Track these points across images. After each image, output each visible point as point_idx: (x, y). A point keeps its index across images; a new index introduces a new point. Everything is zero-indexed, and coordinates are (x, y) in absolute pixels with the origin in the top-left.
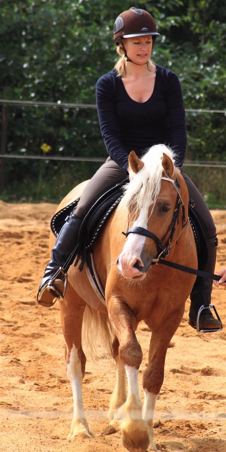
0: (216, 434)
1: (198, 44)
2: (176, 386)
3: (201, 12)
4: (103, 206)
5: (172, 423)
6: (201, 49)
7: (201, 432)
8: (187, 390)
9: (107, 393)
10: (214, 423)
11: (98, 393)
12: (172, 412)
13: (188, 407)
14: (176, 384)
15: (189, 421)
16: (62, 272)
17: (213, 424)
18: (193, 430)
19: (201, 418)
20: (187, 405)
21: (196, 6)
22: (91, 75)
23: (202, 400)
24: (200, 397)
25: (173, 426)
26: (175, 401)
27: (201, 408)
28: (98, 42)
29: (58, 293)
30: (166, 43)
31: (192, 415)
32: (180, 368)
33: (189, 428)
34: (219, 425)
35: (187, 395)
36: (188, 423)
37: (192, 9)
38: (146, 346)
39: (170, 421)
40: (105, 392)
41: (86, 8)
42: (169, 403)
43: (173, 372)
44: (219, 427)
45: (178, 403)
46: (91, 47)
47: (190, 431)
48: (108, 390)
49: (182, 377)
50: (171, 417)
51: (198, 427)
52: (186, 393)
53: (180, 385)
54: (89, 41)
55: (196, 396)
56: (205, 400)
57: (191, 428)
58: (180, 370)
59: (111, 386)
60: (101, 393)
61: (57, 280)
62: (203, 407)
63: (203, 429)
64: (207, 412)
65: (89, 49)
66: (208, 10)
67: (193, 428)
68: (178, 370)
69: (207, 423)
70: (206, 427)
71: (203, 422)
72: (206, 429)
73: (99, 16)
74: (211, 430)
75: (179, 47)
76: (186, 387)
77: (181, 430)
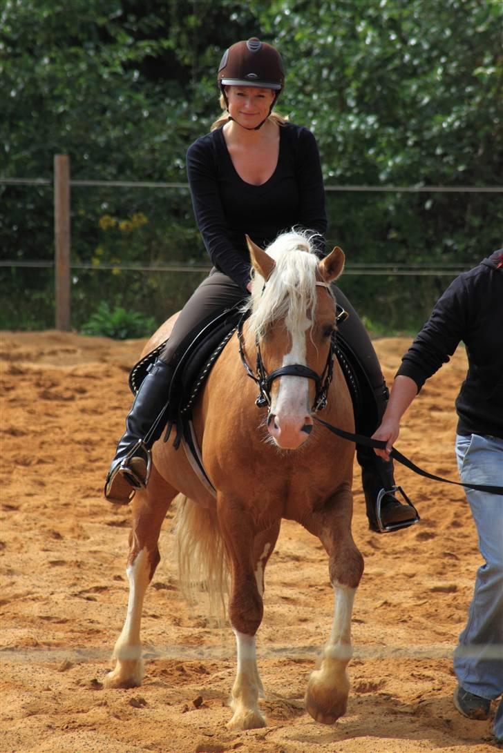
0: (224, 681)
1: (188, 82)
2: (162, 609)
3: (190, 33)
4: (204, 346)
5: (156, 665)
6: (192, 92)
7: (200, 679)
8: (177, 615)
9: (54, 623)
10: (220, 663)
11: (41, 623)
12: (155, 648)
13: (180, 641)
14: (161, 607)
15: (183, 662)
16: (143, 447)
17: (219, 666)
18: (187, 675)
19: (200, 656)
20: (178, 637)
21: (182, 25)
22: (24, 133)
23: (201, 629)
24: (198, 625)
25: (157, 671)
26: (160, 632)
27: (199, 640)
28: (33, 82)
29: (136, 478)
30: (139, 82)
31: (186, 653)
32: (167, 580)
33: (180, 673)
34: (227, 667)
35: (177, 622)
36: (180, 665)
37: (175, 30)
38: (114, 549)
39: (153, 662)
40: (52, 621)
41: (15, 30)
42: (152, 634)
43: (156, 587)
44: (228, 670)
45: (164, 635)
46: (23, 90)
47: (184, 677)
48: (56, 618)
49: (170, 594)
50: (155, 656)
51: (196, 671)
52: (177, 620)
53: (167, 607)
54: (19, 80)
55: (192, 623)
56: (206, 629)
57: (185, 671)
58: (168, 584)
59: (60, 611)
60: (46, 622)
61: (134, 458)
62: (203, 639)
63: (203, 673)
64: (209, 648)
65: (20, 93)
66: (200, 30)
67: (188, 672)
68: (163, 584)
69: (210, 664)
70: (208, 670)
71: (203, 663)
72: (208, 674)
73: (34, 42)
74: (215, 675)
75: (158, 89)
76: (177, 610)
77: (169, 676)
